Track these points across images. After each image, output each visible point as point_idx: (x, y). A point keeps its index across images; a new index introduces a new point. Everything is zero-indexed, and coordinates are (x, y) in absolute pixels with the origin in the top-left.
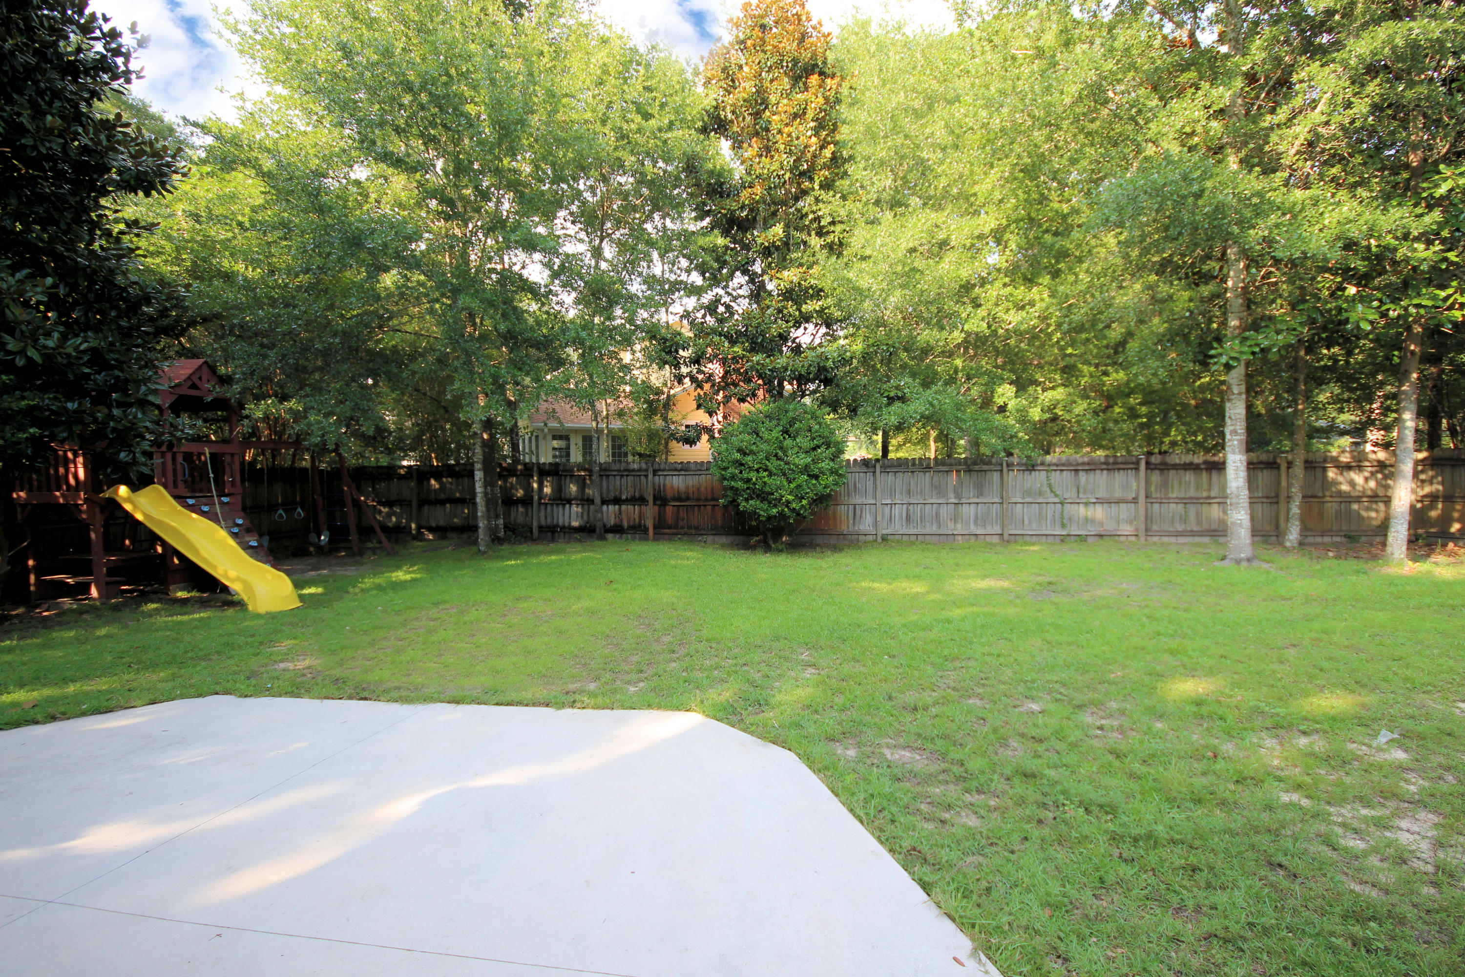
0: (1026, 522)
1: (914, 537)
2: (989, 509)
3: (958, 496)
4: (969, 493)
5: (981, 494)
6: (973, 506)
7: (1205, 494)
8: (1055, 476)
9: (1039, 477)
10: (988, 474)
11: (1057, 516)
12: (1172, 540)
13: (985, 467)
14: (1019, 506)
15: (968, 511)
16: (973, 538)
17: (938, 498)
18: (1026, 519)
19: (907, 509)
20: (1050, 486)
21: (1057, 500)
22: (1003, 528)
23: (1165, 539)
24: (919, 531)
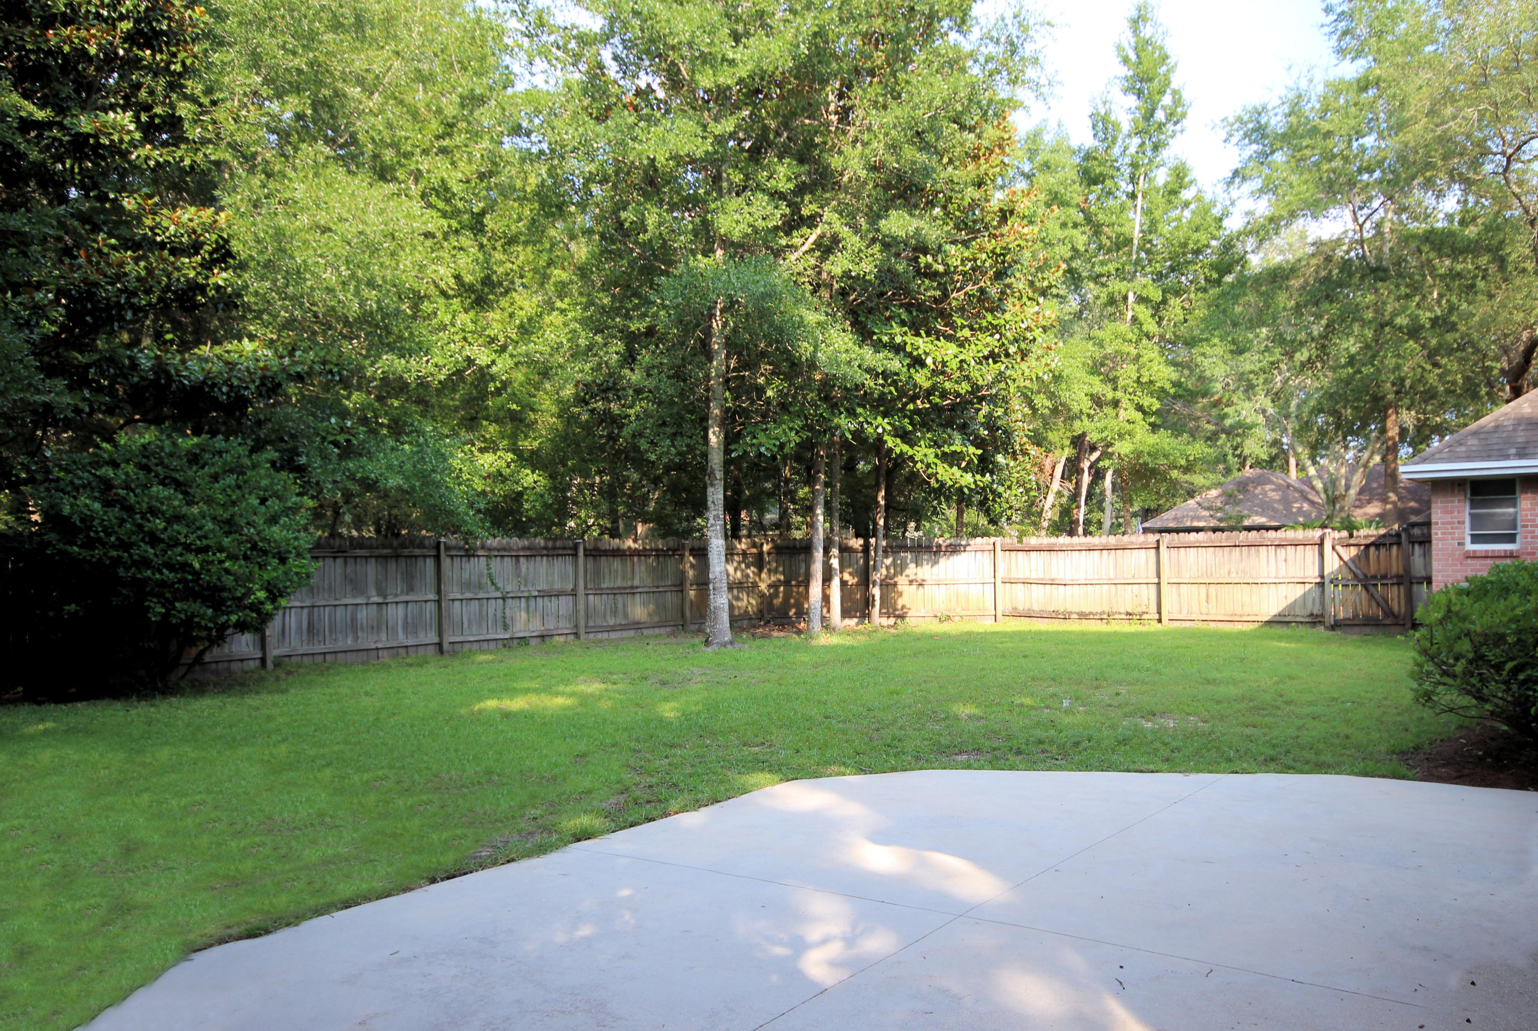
0: (465, 626)
1: (320, 659)
2: (421, 608)
3: (381, 592)
4: (396, 586)
5: (411, 589)
6: (401, 607)
7: (629, 584)
8: (495, 564)
9: (478, 565)
10: (420, 561)
11: (499, 614)
12: (605, 635)
13: (417, 552)
14: (457, 604)
15: (396, 614)
16: (402, 651)
17: (354, 597)
18: (465, 621)
19: (310, 615)
20: (490, 576)
21: (498, 594)
22: (440, 635)
23: (600, 636)
24: (329, 646)
